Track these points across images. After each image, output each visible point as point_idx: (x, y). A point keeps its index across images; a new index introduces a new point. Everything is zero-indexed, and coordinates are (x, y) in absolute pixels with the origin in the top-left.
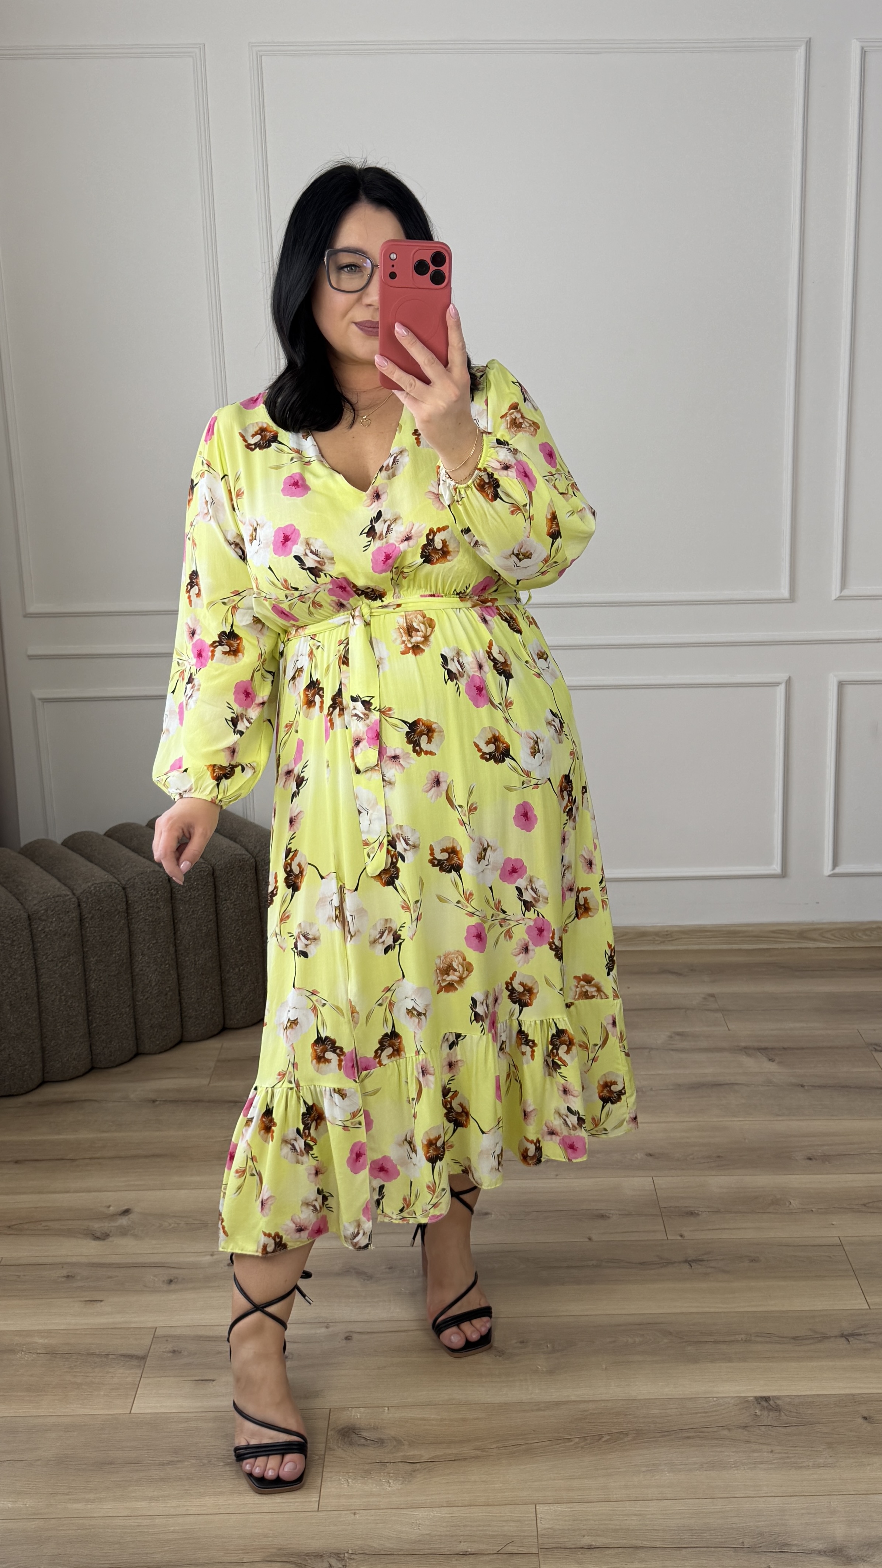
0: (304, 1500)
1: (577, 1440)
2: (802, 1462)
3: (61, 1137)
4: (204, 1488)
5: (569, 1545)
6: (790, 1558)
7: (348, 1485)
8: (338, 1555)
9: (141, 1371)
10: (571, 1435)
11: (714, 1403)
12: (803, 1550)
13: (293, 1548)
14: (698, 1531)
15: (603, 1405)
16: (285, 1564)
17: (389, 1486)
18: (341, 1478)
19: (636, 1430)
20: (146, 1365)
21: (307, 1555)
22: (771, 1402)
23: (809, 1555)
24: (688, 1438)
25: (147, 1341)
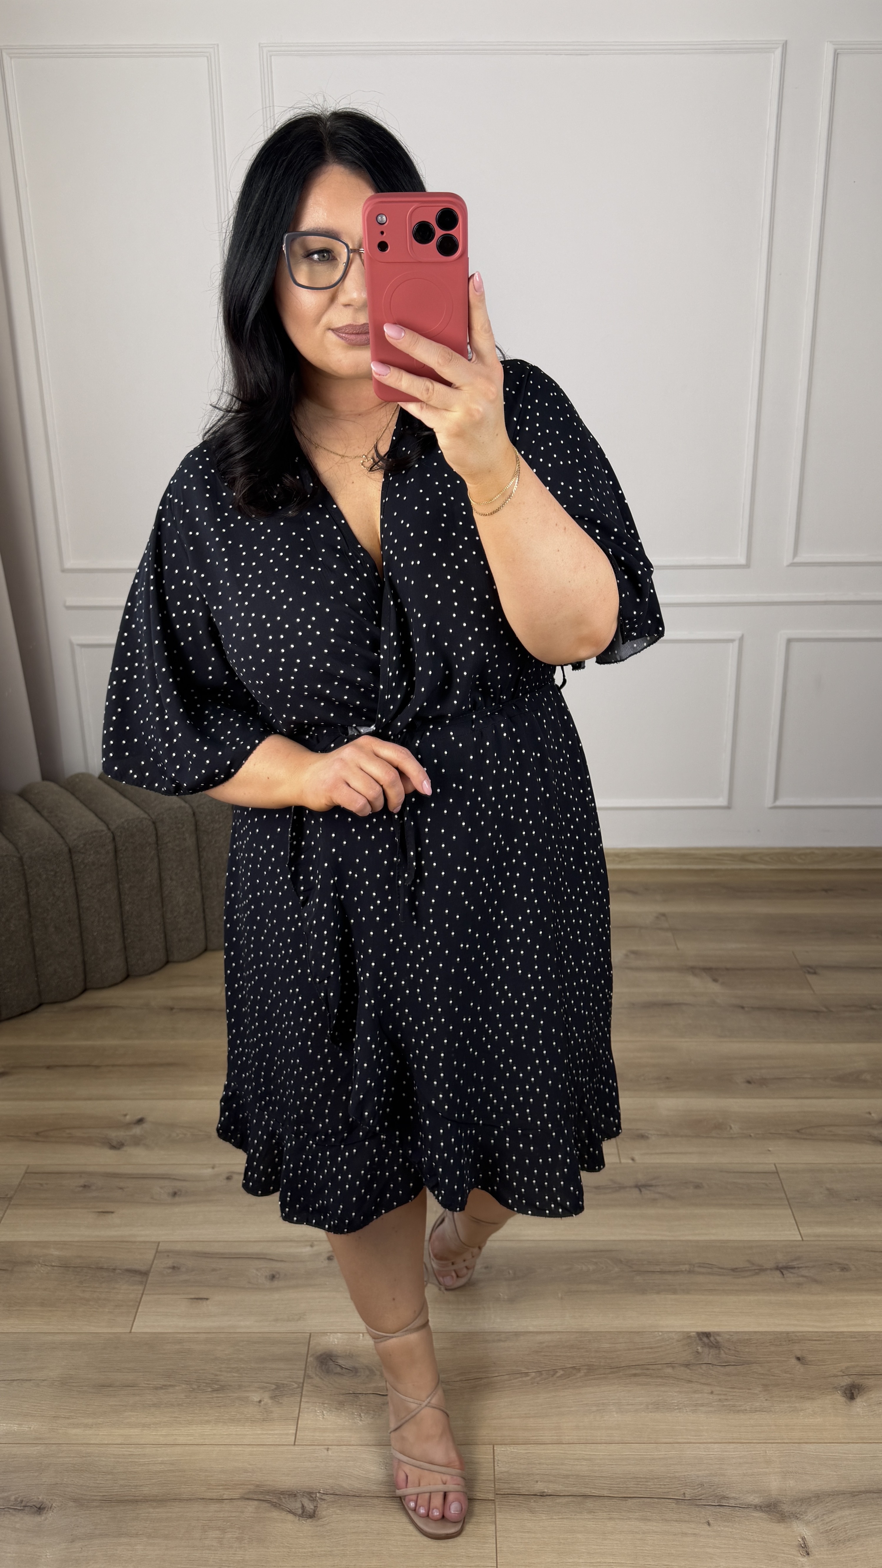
0: (281, 1432)
1: (534, 1373)
2: (740, 1406)
3: (89, 1043)
4: (190, 1415)
5: (523, 1491)
6: (728, 1512)
7: (323, 1418)
8: (310, 1495)
9: (143, 1287)
10: (528, 1369)
11: (658, 1338)
12: (740, 1504)
13: (270, 1485)
14: (643, 1480)
15: (558, 1337)
16: (261, 1502)
17: (361, 1420)
18: (317, 1409)
19: (588, 1365)
20: (148, 1282)
21: (282, 1493)
22: (712, 1339)
23: (745, 1510)
24: (635, 1375)
25: (150, 1255)
